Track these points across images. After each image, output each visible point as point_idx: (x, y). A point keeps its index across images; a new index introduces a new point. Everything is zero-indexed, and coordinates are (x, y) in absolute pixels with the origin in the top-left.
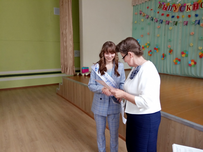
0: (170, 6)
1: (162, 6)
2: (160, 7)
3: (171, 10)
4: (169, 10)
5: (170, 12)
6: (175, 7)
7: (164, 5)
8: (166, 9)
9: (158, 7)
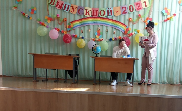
0: (66, 5)
1: (55, 3)
2: (52, 3)
3: (67, 10)
6: (73, 7)
7: (58, 2)
8: (60, 7)
9: (49, 2)
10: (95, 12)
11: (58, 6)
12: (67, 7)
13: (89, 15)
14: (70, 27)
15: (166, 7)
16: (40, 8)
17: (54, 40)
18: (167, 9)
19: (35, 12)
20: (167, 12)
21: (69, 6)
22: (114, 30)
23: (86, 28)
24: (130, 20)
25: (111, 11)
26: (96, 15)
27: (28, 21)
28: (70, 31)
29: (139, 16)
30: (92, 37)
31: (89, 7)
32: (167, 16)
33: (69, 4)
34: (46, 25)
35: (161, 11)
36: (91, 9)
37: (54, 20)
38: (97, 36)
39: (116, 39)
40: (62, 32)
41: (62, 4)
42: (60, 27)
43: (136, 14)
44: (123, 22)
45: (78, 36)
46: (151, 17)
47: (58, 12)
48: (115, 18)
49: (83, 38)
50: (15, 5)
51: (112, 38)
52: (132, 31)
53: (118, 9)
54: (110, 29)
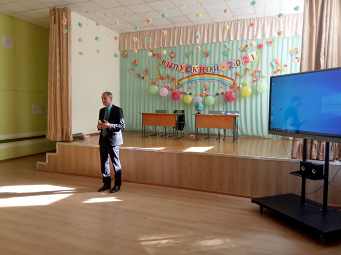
1: (166, 63)
2: (163, 64)
3: (177, 69)
4: (174, 68)
5: (175, 71)
6: (181, 66)
7: (168, 63)
8: (170, 67)
9: (161, 63)
10: (202, 68)
11: (169, 66)
12: (176, 66)
13: (196, 72)
14: (178, 84)
15: (276, 58)
16: (152, 69)
17: (165, 97)
18: (277, 60)
19: (148, 73)
20: (277, 63)
21: (178, 65)
22: (221, 84)
23: (194, 84)
24: (236, 74)
25: (218, 67)
26: (203, 72)
27: (142, 81)
28: (179, 88)
29: (246, 70)
30: (199, 93)
31: (197, 64)
32: (277, 67)
33: (178, 64)
34: (157, 84)
35: (270, 62)
36: (198, 66)
37: (165, 79)
38: (204, 92)
39: (222, 93)
40: (172, 90)
41: (172, 64)
42: (170, 85)
43: (243, 67)
44: (229, 77)
45: (186, 91)
46: (259, 69)
47: (168, 71)
48: (221, 74)
49: (190, 94)
50: (132, 68)
51: (219, 93)
52: (240, 85)
53: (225, 64)
54: (216, 84)
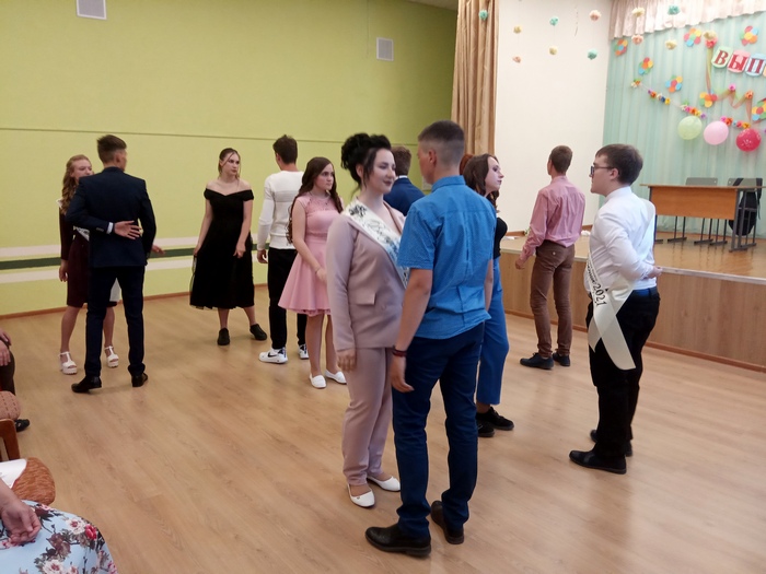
0: (753, 61)
1: (727, 59)
2: (720, 60)
3: (758, 71)
4: (750, 70)
5: (753, 77)
8: (740, 67)
9: (714, 60)
11: (735, 65)
12: (757, 63)
14: (759, 110)
17: (718, 146)
21: (761, 61)
27: (661, 109)
34: (700, 112)
37: (721, 100)
40: (739, 126)
41: (745, 59)
50: (638, 77)
